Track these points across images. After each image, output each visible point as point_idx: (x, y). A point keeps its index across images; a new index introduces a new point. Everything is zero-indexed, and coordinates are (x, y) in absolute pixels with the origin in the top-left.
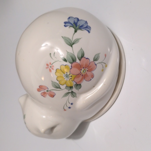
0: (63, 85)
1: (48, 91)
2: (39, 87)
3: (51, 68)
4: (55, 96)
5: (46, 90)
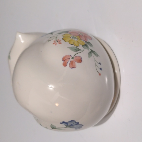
0: (79, 46)
1: (73, 58)
2: (63, 61)
3: (58, 42)
4: (82, 59)
5: (71, 58)
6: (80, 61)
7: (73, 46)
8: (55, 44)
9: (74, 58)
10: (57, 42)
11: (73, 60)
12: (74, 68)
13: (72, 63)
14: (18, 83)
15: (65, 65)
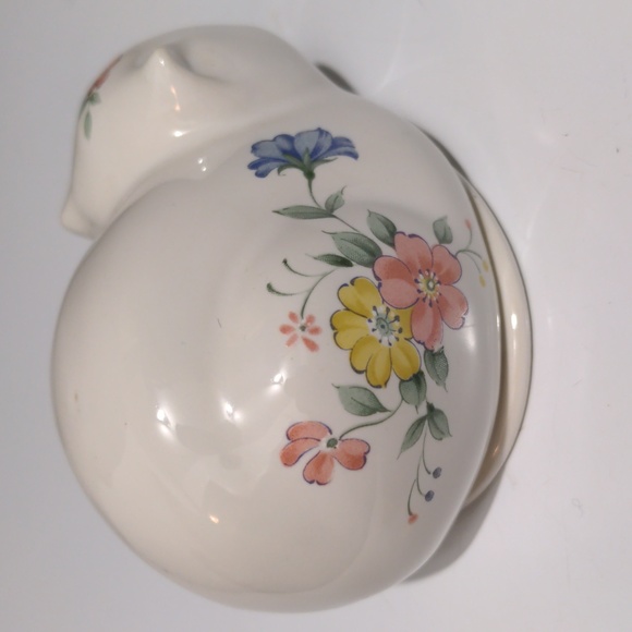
6: (357, 462)
7: (361, 380)
8: (286, 337)
9: (339, 442)
10: (303, 328)
11: (330, 449)
12: (319, 483)
13: (320, 460)
14: (76, 397)
15: (289, 458)
